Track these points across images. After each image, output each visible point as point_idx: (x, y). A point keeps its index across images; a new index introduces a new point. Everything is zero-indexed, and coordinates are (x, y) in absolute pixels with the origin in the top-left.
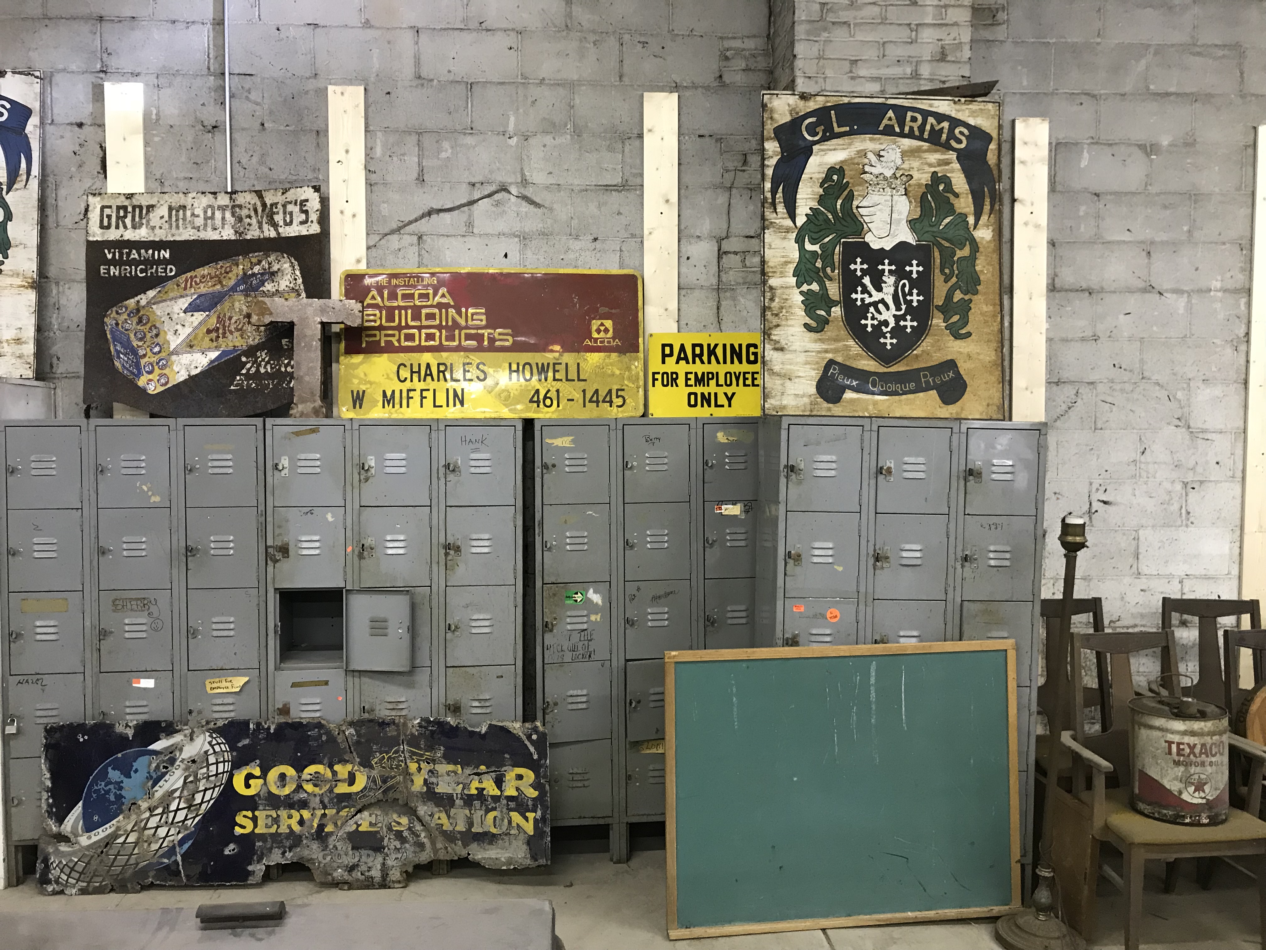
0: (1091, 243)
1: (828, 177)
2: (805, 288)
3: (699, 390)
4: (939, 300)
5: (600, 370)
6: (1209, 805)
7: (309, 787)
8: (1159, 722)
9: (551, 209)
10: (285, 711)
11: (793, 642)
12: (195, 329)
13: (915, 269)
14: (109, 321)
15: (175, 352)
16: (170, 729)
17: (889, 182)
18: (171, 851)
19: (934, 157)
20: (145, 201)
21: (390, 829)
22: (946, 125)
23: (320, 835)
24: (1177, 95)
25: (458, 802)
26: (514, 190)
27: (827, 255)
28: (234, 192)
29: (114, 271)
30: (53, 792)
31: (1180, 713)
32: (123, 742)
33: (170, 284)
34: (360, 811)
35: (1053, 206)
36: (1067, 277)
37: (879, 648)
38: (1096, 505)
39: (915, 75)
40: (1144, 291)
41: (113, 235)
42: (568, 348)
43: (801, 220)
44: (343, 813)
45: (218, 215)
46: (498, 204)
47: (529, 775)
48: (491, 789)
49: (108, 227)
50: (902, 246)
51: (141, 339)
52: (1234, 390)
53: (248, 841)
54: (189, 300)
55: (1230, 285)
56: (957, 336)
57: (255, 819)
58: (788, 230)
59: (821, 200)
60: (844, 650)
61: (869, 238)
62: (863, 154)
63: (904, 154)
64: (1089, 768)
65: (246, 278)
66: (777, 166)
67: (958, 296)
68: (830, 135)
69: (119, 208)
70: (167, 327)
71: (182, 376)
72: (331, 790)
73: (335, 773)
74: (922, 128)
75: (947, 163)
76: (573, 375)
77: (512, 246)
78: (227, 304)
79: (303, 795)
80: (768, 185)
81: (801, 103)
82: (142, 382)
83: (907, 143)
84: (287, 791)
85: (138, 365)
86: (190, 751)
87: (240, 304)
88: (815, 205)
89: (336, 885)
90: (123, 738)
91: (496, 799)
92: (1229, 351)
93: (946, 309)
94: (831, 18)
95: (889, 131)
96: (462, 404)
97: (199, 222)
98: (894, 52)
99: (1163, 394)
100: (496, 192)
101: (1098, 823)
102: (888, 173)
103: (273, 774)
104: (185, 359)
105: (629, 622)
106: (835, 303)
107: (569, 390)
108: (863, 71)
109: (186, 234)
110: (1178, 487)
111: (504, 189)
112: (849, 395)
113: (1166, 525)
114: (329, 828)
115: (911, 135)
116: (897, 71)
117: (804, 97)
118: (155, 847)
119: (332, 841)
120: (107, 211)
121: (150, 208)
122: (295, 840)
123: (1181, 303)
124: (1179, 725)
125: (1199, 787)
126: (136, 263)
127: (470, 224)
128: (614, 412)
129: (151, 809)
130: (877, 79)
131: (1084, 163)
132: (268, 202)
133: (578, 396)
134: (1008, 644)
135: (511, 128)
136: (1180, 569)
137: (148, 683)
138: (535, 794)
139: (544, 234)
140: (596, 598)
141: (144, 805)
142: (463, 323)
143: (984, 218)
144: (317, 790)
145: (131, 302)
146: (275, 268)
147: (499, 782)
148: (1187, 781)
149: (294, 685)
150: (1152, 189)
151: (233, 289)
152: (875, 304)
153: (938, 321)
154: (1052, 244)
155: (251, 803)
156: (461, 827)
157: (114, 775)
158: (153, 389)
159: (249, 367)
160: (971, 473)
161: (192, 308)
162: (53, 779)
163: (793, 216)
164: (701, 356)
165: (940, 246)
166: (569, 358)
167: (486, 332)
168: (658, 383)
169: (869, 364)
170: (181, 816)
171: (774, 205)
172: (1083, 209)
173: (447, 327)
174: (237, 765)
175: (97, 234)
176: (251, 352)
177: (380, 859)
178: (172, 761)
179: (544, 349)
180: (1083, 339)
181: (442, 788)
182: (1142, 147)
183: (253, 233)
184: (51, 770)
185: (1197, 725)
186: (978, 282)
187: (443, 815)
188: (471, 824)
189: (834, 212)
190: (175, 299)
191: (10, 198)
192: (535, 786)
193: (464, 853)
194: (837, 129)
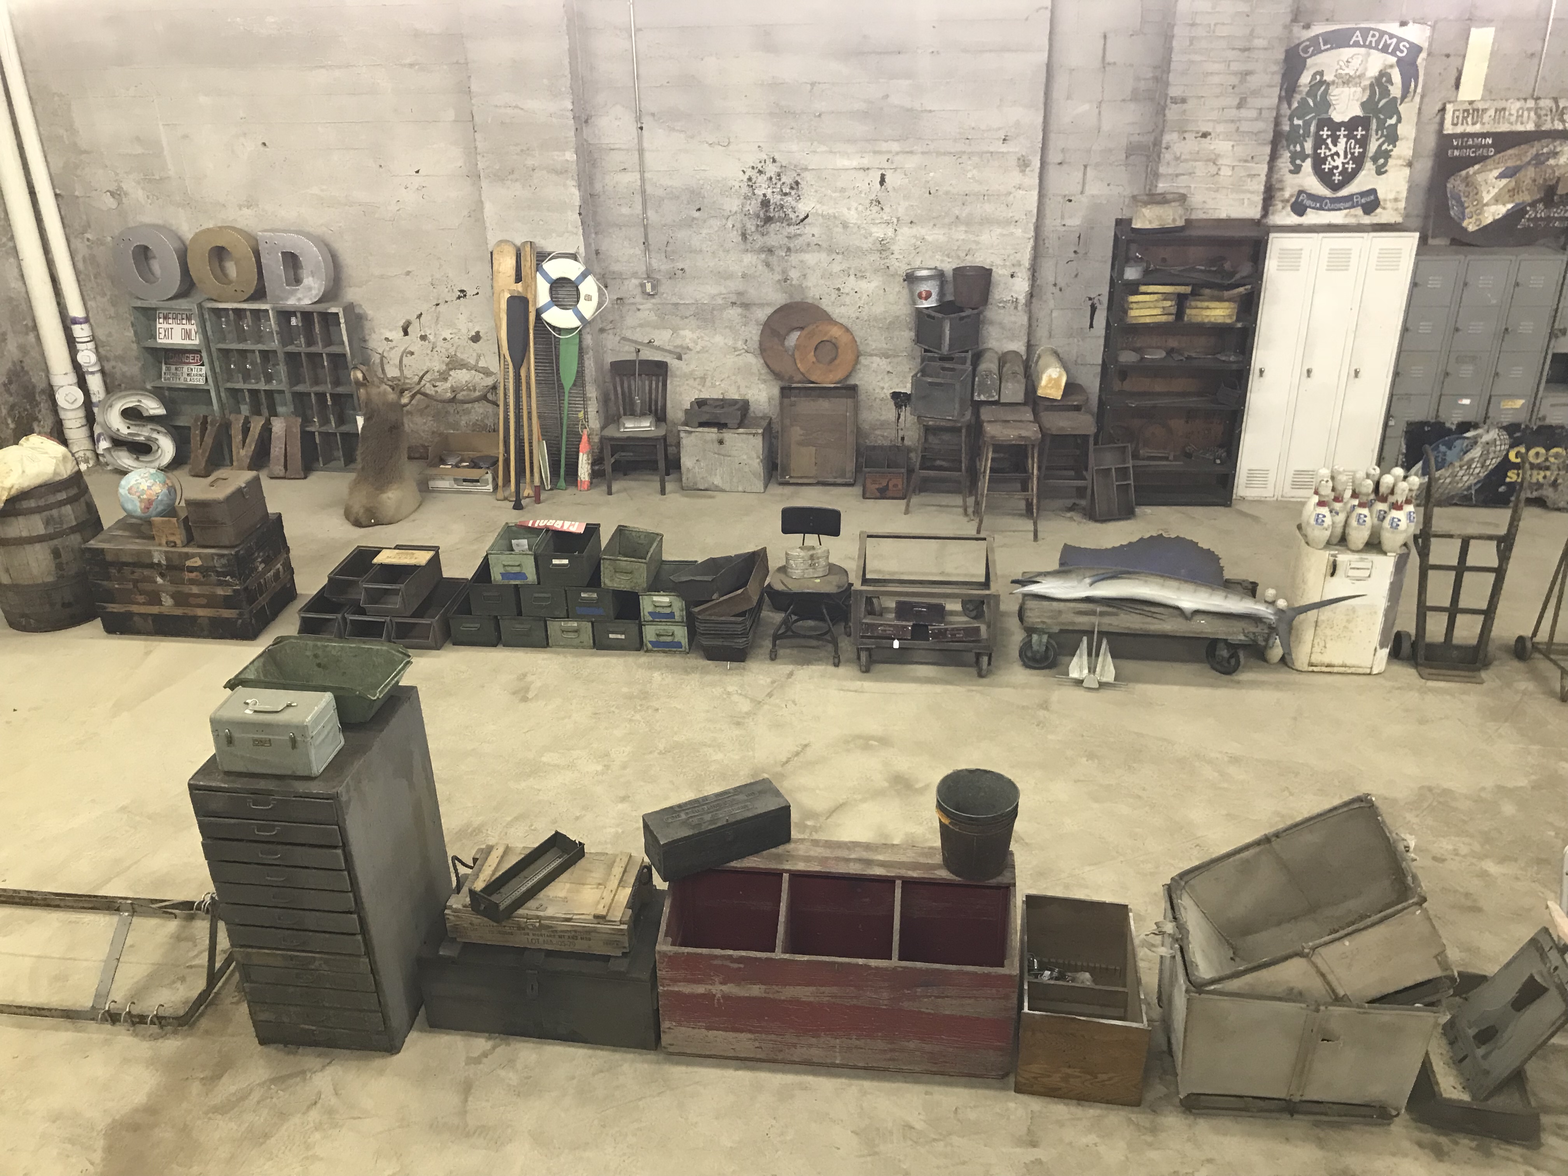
7: (1552, 460)
10: (1544, 418)
12: (1501, 189)
14: (1449, 185)
15: (1487, 205)
16: (1476, 426)
18: (1469, 488)
20: (1480, 106)
23: (1554, 484)
28: (1538, 98)
29: (1456, 153)
30: (1406, 455)
32: (1449, 432)
33: (1489, 161)
41: (1459, 130)
45: (1526, 113)
49: (1456, 124)
51: (1467, 197)
53: (1512, 485)
54: (1500, 170)
57: (1518, 475)
65: (1537, 156)
69: (1464, 111)
70: (1483, 189)
71: (1490, 220)
72: (1564, 462)
78: (1522, 173)
79: (1548, 464)
82: (1464, 224)
84: (1539, 461)
85: (1463, 213)
86: (1486, 438)
87: (1531, 172)
89: (1559, 509)
90: (1450, 430)
97: (1513, 119)
103: (1532, 452)
104: (1493, 208)
109: (1504, 128)
114: (1560, 481)
118: (1460, 485)
119: (1560, 488)
120: (1457, 113)
121: (1485, 110)
122: (1539, 486)
126: (1470, 147)
129: (1461, 467)
132: (1561, 106)
137: (1466, 402)
141: (1457, 464)
144: (1556, 461)
145: (1464, 173)
146: (1558, 149)
149: (1552, 405)
151: (1529, 163)
155: (1516, 466)
157: (1443, 448)
158: (1471, 228)
159: (1531, 214)
161: (1501, 176)
162: (1407, 449)
170: (1477, 471)
174: (1512, 446)
175: (1449, 129)
176: (1533, 204)
178: (1476, 443)
183: (1547, 127)
184: (1407, 444)
190: (1491, 170)
191: (1401, 108)
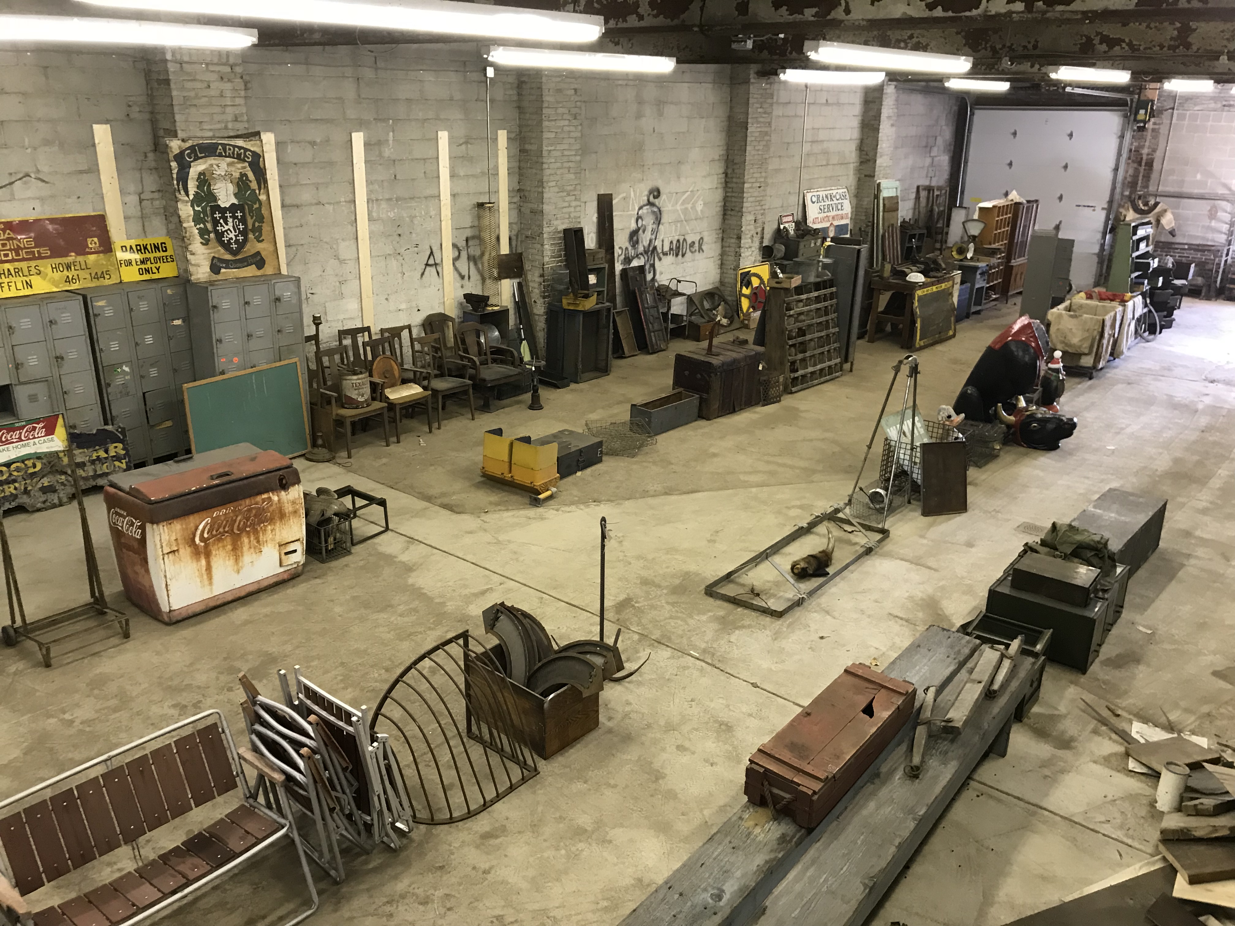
0: (294, 185)
1: (199, 178)
2: (198, 226)
3: (143, 266)
4: (250, 227)
5: (96, 261)
6: (366, 401)
8: (349, 377)
9: (54, 184)
11: (223, 373)
13: (239, 214)
17: (223, 177)
19: (240, 166)
21: (58, 482)
22: (242, 151)
23: (26, 492)
24: (321, 120)
25: (88, 464)
26: (33, 175)
27: (204, 211)
31: (355, 374)
34: (43, 477)
35: (279, 170)
36: (288, 201)
37: (254, 370)
38: (309, 295)
39: (226, 128)
40: (317, 204)
42: (78, 254)
43: (191, 197)
44: (35, 480)
46: (25, 183)
47: (120, 446)
48: (102, 454)
50: (233, 205)
52: (353, 242)
55: (348, 199)
56: (259, 241)
58: (187, 202)
59: (198, 187)
60: (243, 372)
61: (219, 203)
62: (211, 165)
63: (229, 165)
64: (330, 397)
66: (177, 173)
67: (257, 224)
68: (197, 158)
72: (26, 472)
73: (26, 465)
74: (233, 153)
75: (244, 168)
76: (83, 267)
77: (37, 204)
79: (13, 477)
80: (175, 182)
81: (183, 144)
83: (229, 160)
84: (5, 477)
88: (196, 190)
89: (39, 510)
91: (106, 458)
92: (350, 226)
93: (253, 230)
94: (188, 103)
95: (220, 155)
96: (31, 287)
98: (217, 118)
99: (329, 247)
100: (24, 177)
101: (334, 413)
102: (223, 174)
105: (142, 377)
106: (211, 232)
107: (83, 274)
108: (206, 127)
110: (338, 284)
111: (27, 175)
112: (223, 270)
113: (335, 300)
114: (29, 488)
115: (229, 157)
116: (218, 126)
117: (183, 141)
122: (14, 497)
123: (330, 208)
124: (355, 377)
125: (363, 396)
127: (12, 194)
128: (107, 282)
130: (211, 130)
131: (289, 151)
133: (88, 276)
134: (296, 360)
135: (27, 143)
136: (341, 317)
138: (124, 452)
139: (53, 197)
140: (127, 369)
142: (22, 246)
143: (262, 191)
144: (19, 474)
147: (106, 451)
148: (359, 395)
150: (316, 161)
152: (226, 231)
153: (251, 236)
154: (280, 186)
156: (91, 473)
160: (278, 300)
163: (188, 195)
164: (141, 250)
165: (248, 204)
166: (80, 259)
167: (36, 250)
168: (123, 265)
169: (228, 257)
171: (179, 191)
172: (291, 171)
173: (14, 250)
177: (56, 495)
179: (67, 256)
180: (297, 227)
181: (79, 460)
182: (310, 143)
185: (360, 376)
186: (263, 218)
187: (81, 471)
188: (95, 471)
189: (204, 192)
192: (123, 449)
193: (94, 484)
194: (200, 155)
